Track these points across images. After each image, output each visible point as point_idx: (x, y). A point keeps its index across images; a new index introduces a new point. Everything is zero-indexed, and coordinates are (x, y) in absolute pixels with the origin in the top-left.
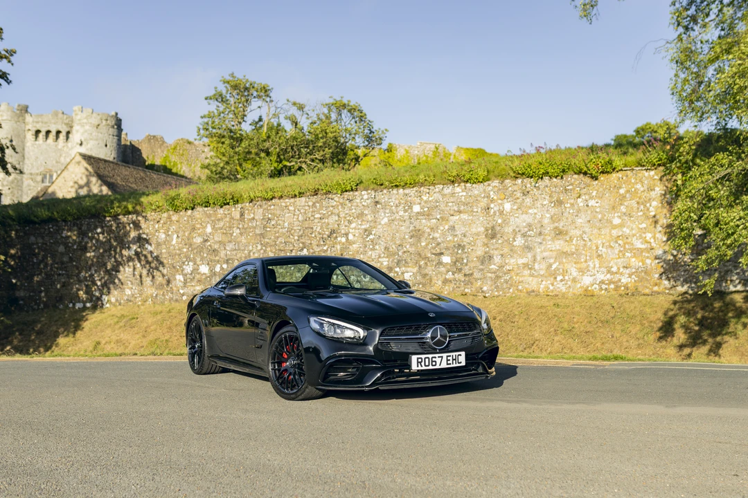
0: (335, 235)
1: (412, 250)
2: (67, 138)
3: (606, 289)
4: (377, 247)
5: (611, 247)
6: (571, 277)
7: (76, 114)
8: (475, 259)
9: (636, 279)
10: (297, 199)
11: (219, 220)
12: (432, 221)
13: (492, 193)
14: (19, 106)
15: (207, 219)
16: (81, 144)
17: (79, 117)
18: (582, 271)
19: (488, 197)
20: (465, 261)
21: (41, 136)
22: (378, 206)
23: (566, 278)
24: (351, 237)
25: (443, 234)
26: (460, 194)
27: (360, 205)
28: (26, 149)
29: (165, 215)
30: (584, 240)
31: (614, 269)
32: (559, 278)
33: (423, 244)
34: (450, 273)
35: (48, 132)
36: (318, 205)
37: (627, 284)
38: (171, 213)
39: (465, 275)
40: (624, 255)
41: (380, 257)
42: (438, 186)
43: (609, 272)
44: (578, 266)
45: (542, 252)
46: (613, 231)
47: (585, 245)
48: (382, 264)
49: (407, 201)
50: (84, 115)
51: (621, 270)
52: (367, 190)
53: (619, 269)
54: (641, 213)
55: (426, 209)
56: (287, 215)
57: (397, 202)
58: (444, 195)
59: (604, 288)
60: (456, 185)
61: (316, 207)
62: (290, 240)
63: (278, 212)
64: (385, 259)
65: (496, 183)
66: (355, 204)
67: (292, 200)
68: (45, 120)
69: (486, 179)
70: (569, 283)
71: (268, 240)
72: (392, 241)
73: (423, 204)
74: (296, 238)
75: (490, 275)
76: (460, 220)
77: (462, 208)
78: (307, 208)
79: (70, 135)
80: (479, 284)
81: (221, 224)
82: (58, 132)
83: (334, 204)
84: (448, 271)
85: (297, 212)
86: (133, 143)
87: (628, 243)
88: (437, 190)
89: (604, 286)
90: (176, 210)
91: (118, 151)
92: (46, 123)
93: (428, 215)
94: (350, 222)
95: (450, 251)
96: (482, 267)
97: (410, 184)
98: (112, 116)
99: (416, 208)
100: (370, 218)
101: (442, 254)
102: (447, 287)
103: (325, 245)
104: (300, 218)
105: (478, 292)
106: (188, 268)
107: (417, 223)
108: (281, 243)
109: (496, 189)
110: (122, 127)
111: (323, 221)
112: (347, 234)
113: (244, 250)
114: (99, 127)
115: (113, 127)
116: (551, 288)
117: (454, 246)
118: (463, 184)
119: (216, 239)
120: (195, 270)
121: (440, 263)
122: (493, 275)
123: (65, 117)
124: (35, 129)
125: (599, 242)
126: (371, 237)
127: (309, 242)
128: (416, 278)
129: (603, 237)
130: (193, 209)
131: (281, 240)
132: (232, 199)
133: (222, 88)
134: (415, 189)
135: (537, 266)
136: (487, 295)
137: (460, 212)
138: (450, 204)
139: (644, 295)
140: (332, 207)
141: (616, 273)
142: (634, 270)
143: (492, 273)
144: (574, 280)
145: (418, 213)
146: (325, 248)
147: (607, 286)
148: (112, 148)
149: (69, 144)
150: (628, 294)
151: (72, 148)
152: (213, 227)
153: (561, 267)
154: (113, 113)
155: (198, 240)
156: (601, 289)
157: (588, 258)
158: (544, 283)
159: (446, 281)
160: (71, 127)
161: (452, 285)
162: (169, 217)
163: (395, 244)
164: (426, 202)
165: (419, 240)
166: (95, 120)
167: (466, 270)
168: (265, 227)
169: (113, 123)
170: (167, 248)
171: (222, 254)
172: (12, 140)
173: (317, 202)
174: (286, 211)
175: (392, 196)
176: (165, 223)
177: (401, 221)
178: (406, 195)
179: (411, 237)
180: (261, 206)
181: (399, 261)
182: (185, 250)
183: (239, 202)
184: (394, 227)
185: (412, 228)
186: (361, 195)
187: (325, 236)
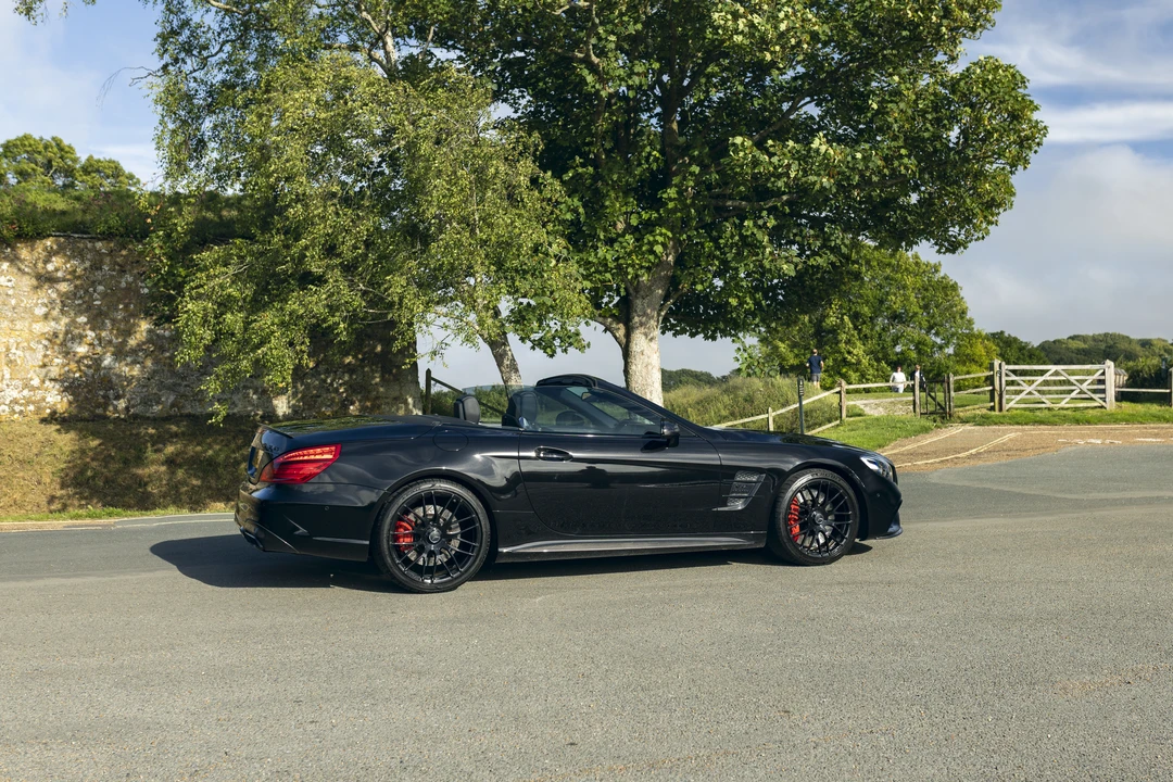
3: (21, 412)
5: (31, 349)
9: (70, 397)
31: (35, 382)
37: (54, 405)
40: (51, 361)
43: (26, 386)
46: (34, 326)
51: (47, 383)
53: (42, 382)
54: (80, 302)
59: (17, 410)
87: (58, 344)
89: (17, 408)
125: (12, 341)
129: (17, 333)
141: (38, 388)
142: (66, 384)
147: (22, 408)
150: (56, 420)
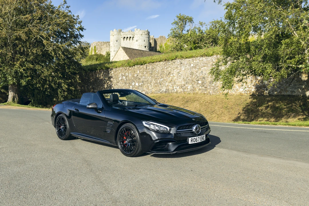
0: (170, 74)
1: (190, 79)
4: (181, 78)
5: (249, 78)
6: (236, 89)
7: (135, 31)
8: (208, 82)
9: (256, 90)
10: (160, 62)
11: (141, 69)
12: (196, 69)
13: (214, 60)
14: (119, 30)
15: (138, 69)
16: (137, 41)
19: (212, 61)
20: (205, 83)
21: (125, 39)
22: (182, 64)
23: (235, 89)
24: (174, 74)
25: (199, 74)
26: (205, 60)
27: (177, 64)
33: (194, 77)
34: (201, 87)
35: (127, 38)
37: (253, 91)
39: (205, 87)
40: (253, 81)
41: (182, 81)
42: (198, 57)
43: (248, 87)
44: (238, 85)
49: (189, 63)
50: (138, 31)
52: (179, 59)
53: (251, 86)
55: (195, 65)
57: (187, 63)
58: (200, 61)
60: (203, 57)
61: (165, 65)
62: (158, 75)
63: (155, 67)
64: (183, 82)
65: (215, 56)
66: (175, 64)
69: (212, 55)
71: (152, 75)
72: (185, 76)
73: (194, 63)
74: (160, 75)
75: (212, 87)
76: (204, 69)
77: (205, 65)
78: (163, 65)
79: (134, 38)
80: (209, 90)
81: (141, 70)
82: (130, 37)
84: (200, 86)
85: (160, 67)
86: (156, 39)
88: (198, 59)
89: (246, 92)
90: (130, 66)
91: (148, 42)
92: (127, 35)
93: (195, 67)
94: (174, 70)
95: (201, 79)
96: (210, 85)
98: (146, 31)
99: (192, 65)
100: (179, 68)
101: (199, 80)
104: (161, 69)
105: (208, 93)
106: (133, 84)
107: (192, 70)
108: (156, 76)
109: (215, 58)
110: (150, 34)
111: (167, 69)
112: (173, 74)
114: (142, 35)
115: (146, 35)
118: (205, 57)
119: (140, 75)
120: (135, 84)
121: (198, 83)
122: (213, 88)
123: (132, 32)
124: (123, 37)
126: (180, 74)
127: (163, 76)
128: (191, 88)
130: (134, 66)
131: (156, 75)
133: (177, 20)
134: (192, 58)
136: (211, 94)
137: (204, 66)
138: (201, 64)
140: (169, 65)
141: (250, 88)
142: (256, 87)
143: (213, 87)
144: (237, 90)
145: (192, 67)
146: (167, 78)
148: (146, 42)
150: (253, 95)
151: (134, 42)
152: (139, 72)
154: (147, 30)
155: (136, 75)
156: (245, 93)
159: (199, 89)
160: (134, 35)
161: (201, 91)
162: (129, 68)
164: (195, 63)
165: (192, 76)
166: (141, 32)
167: (205, 86)
168: (152, 71)
169: (147, 33)
170: (128, 78)
171: (141, 79)
172: (117, 41)
173: (165, 63)
174: (158, 66)
175: (186, 61)
176: (128, 70)
177: (188, 69)
178: (189, 61)
179: (190, 75)
180: (151, 65)
181: (187, 82)
182: (132, 78)
183: (145, 64)
184: (186, 71)
185: (191, 72)
186: (177, 61)
187: (167, 74)
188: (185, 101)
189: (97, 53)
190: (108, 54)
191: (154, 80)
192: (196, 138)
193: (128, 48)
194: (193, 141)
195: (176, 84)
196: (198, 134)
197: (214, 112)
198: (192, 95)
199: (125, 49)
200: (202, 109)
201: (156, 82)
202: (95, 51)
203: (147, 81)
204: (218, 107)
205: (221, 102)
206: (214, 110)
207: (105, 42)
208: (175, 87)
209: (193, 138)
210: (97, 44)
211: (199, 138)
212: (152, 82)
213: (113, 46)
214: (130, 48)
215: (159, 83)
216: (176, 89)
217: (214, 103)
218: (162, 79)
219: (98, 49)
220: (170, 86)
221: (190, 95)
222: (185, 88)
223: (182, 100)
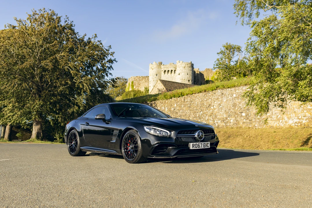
0: (210, 106)
1: (233, 111)
2: (175, 72)
3: (297, 125)
4: (222, 110)
5: (299, 108)
6: (285, 121)
7: (178, 64)
8: (253, 114)
9: (308, 121)
10: (200, 94)
11: (178, 102)
12: (239, 100)
14: (159, 62)
15: (175, 102)
16: (179, 74)
17: (178, 65)
18: (289, 118)
20: (250, 115)
21: (166, 72)
22: (223, 95)
23: (283, 121)
24: (215, 107)
25: (243, 105)
27: (218, 95)
28: (162, 77)
29: (164, 101)
30: (289, 106)
31: (300, 117)
32: (281, 121)
33: (237, 109)
34: (245, 120)
35: (168, 71)
36: (205, 95)
37: (305, 123)
38: (166, 100)
39: (250, 120)
40: (303, 111)
41: (223, 114)
42: (241, 87)
43: (298, 118)
44: (288, 116)
45: (275, 111)
47: (290, 108)
48: (224, 117)
49: (232, 93)
50: (180, 64)
51: (303, 118)
52: (220, 89)
53: (302, 117)
55: (237, 96)
56: (197, 99)
57: (229, 93)
58: (243, 90)
60: (247, 86)
61: (205, 96)
62: (197, 108)
63: (194, 99)
64: (225, 115)
66: (216, 95)
67: (198, 94)
68: (167, 66)
70: (284, 123)
71: (191, 109)
72: (227, 108)
73: (236, 94)
74: (199, 108)
75: (257, 120)
78: (202, 97)
79: (176, 71)
80: (254, 124)
81: (178, 104)
82: (172, 71)
83: (210, 95)
85: (200, 98)
86: (201, 72)
87: (305, 107)
88: (241, 88)
89: (296, 124)
90: (167, 99)
91: (192, 76)
92: (168, 68)
93: (238, 98)
94: (214, 101)
95: (245, 111)
96: (255, 117)
97: (233, 86)
98: (190, 63)
99: (234, 95)
100: (220, 99)
101: (242, 112)
102: (244, 125)
103: (207, 110)
104: (200, 101)
105: (254, 127)
107: (234, 101)
108: (195, 109)
110: (194, 67)
111: (207, 101)
112: (214, 106)
113: (185, 112)
114: (185, 68)
115: (190, 67)
116: (278, 125)
117: (246, 109)
119: (177, 109)
121: (242, 116)
122: (259, 120)
123: (174, 65)
124: (164, 70)
125: (295, 106)
126: (221, 107)
127: (203, 109)
128: (234, 121)
129: (296, 104)
131: (195, 108)
132: (181, 95)
133: (223, 49)
134: (234, 88)
135: (273, 117)
136: (257, 128)
139: (311, 128)
140: (210, 96)
141: (301, 119)
142: (307, 118)
144: (286, 122)
145: (235, 97)
146: (207, 111)
147: (297, 124)
148: (190, 75)
149: (176, 74)
150: (305, 127)
151: (177, 76)
153: (281, 117)
154: (190, 62)
155: (172, 109)
156: (295, 125)
157: (291, 113)
158: (275, 123)
159: (243, 123)
160: (176, 68)
162: (165, 102)
163: (228, 109)
164: (237, 93)
165: (235, 108)
166: (184, 65)
167: (250, 118)
168: (190, 104)
169: (190, 65)
171: (179, 113)
172: (157, 75)
173: (205, 94)
174: (196, 98)
175: (227, 91)
176: (164, 104)
177: (230, 100)
178: (231, 90)
179: (233, 106)
180: (189, 96)
181: (229, 115)
182: (169, 113)
183: (183, 95)
184: (227, 103)
185: (233, 103)
186: (218, 91)
187: (207, 107)
188: (227, 136)
189: (135, 89)
190: (147, 90)
191: (192, 114)
192: (198, 144)
193: (167, 81)
194: (195, 147)
195: (218, 118)
196: (200, 141)
197: (259, 148)
198: (235, 129)
199: (164, 82)
200: (245, 145)
201: (195, 116)
202: (133, 86)
203: (185, 115)
204: (264, 142)
205: (267, 136)
206: (258, 145)
207: (144, 77)
208: (215, 121)
209: (195, 143)
210: (135, 78)
211: (202, 144)
212: (191, 116)
213: (152, 80)
214: (169, 81)
215: (199, 117)
216: (217, 123)
217: (259, 137)
218: (202, 112)
219: (136, 85)
220: (211, 120)
221: (233, 130)
222: (228, 121)
223: (223, 135)
